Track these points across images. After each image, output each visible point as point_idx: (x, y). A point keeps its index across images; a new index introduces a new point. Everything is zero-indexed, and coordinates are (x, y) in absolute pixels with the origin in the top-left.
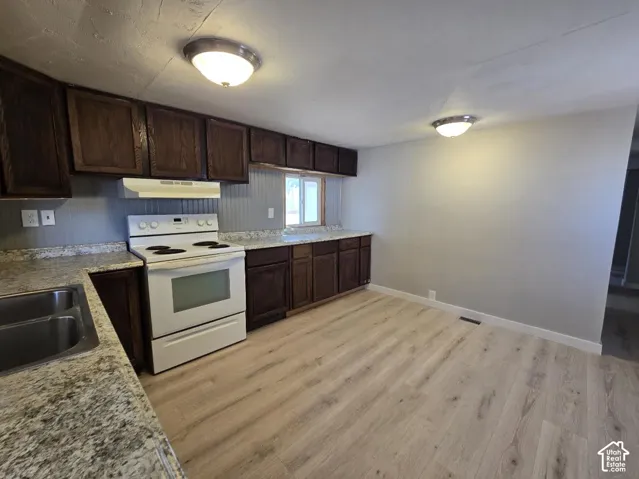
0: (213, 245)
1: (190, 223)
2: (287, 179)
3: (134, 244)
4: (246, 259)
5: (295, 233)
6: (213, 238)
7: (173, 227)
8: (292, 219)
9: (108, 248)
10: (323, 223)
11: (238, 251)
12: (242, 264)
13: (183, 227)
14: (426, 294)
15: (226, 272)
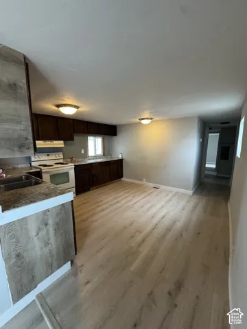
0: (62, 164)
1: (53, 156)
2: (89, 138)
3: (33, 164)
4: (75, 168)
5: (93, 159)
6: (61, 161)
7: (47, 158)
8: (91, 153)
9: (23, 166)
10: (104, 155)
11: (71, 166)
12: (73, 170)
13: (50, 158)
14: (142, 180)
15: (68, 173)
